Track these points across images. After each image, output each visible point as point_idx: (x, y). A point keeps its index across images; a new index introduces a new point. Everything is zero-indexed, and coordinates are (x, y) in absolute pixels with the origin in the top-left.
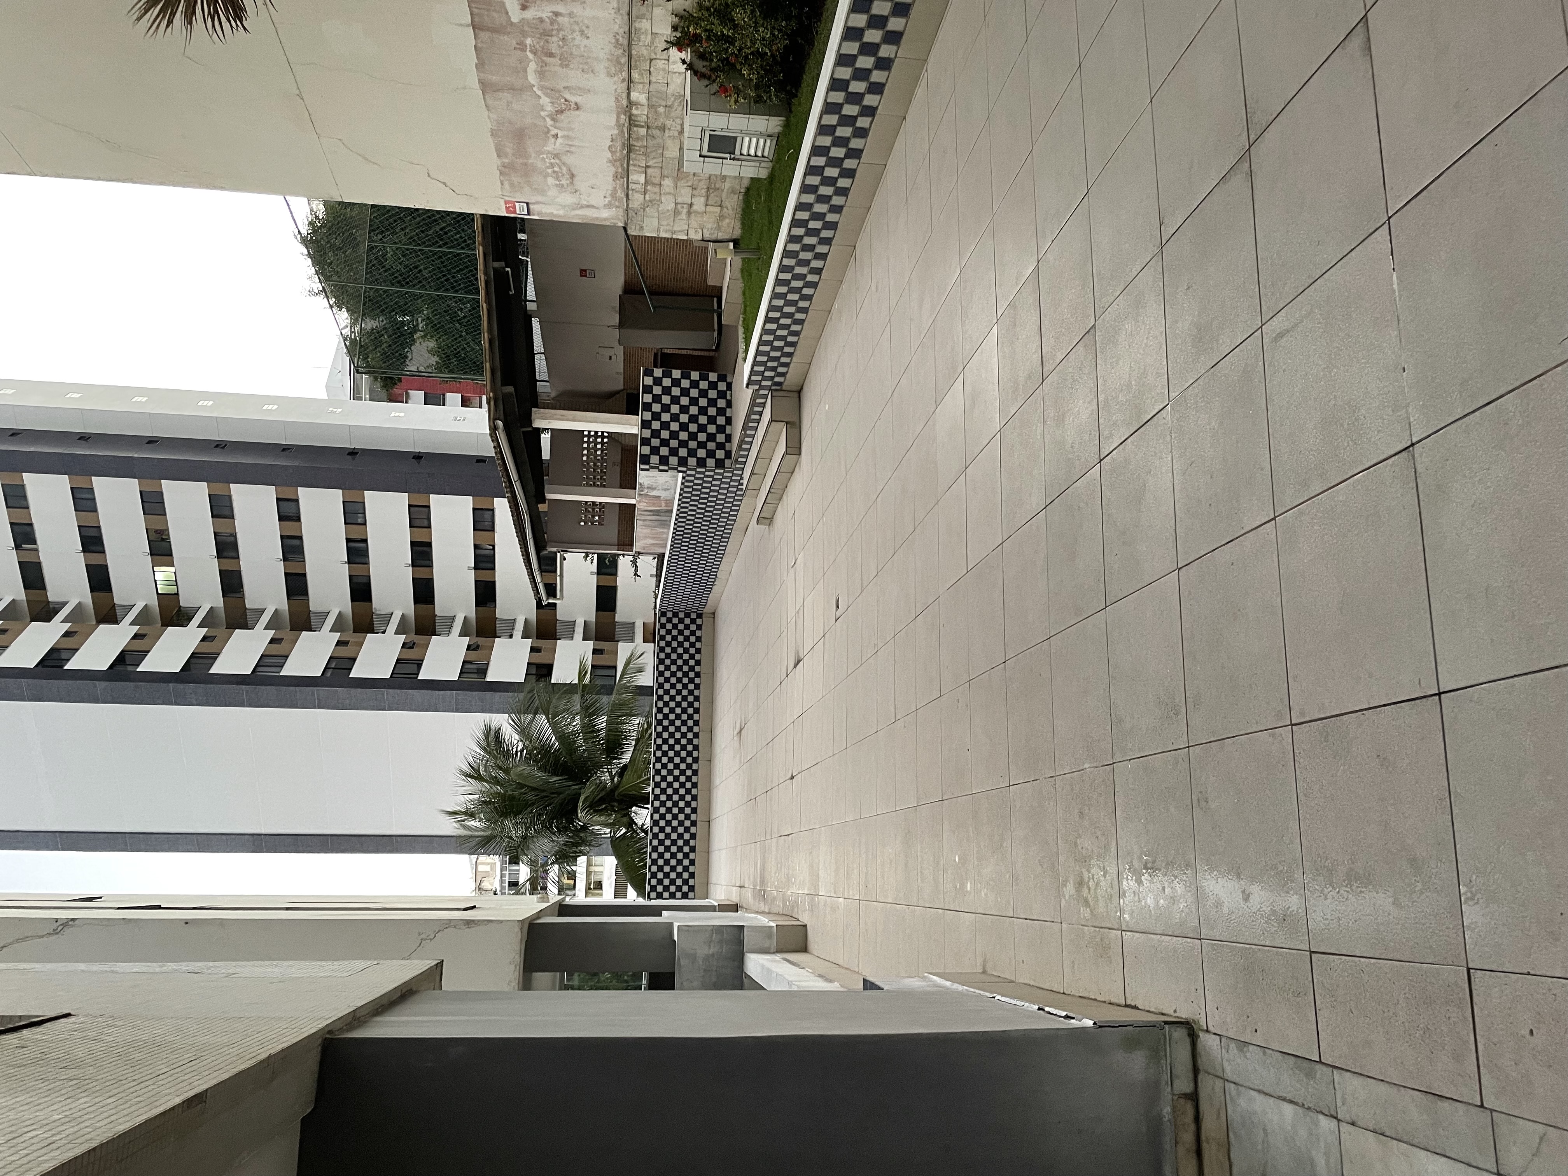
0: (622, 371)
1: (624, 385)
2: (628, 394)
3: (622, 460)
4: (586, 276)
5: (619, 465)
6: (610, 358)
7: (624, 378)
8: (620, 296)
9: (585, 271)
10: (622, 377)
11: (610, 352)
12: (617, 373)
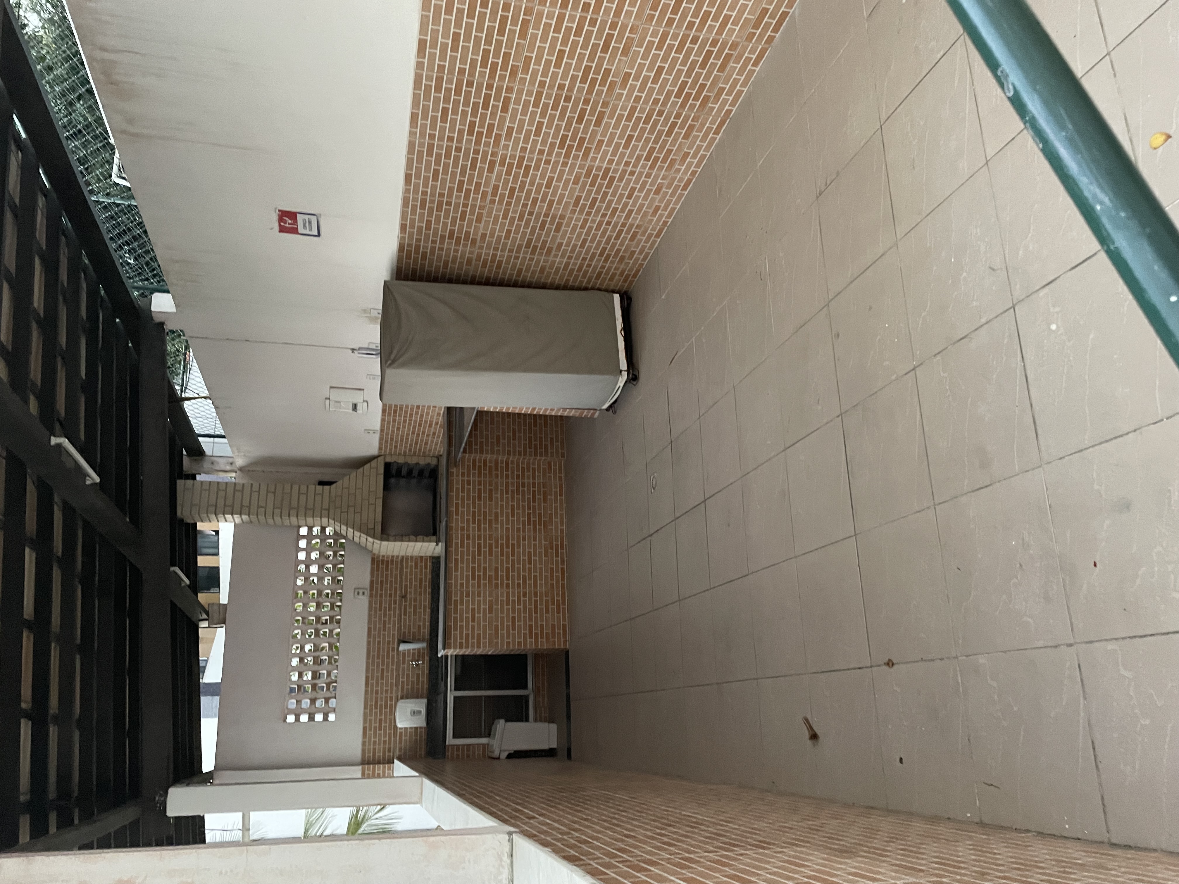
0: (378, 427)
1: (380, 449)
2: (388, 466)
3: (372, 582)
4: (295, 231)
5: (367, 592)
6: (355, 407)
7: (381, 439)
8: (385, 283)
9: (293, 216)
10: (377, 437)
11: (358, 398)
12: (368, 431)
